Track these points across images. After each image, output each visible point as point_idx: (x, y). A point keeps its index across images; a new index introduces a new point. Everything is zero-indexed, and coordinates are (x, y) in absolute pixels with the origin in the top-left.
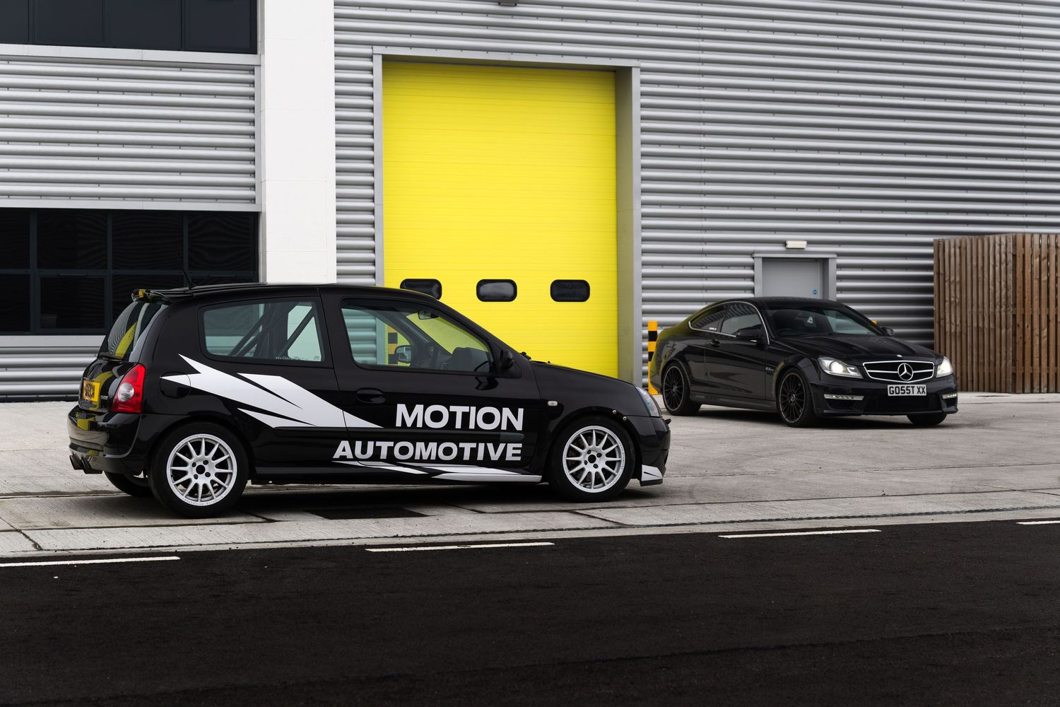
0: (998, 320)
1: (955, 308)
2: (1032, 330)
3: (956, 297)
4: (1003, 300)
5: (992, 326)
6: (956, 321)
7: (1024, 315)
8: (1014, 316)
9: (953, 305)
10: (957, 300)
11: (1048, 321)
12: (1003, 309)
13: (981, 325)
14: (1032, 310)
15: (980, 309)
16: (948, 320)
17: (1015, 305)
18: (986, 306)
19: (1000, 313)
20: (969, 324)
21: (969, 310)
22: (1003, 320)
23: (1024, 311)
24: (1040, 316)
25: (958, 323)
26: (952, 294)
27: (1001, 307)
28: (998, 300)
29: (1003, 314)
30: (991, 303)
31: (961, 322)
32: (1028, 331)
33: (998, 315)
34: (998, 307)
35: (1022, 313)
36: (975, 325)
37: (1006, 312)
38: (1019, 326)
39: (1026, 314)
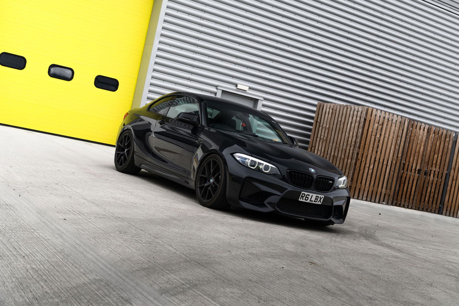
0: (347, 154)
1: (323, 142)
2: (365, 164)
3: (324, 136)
4: (353, 143)
5: (343, 156)
6: (321, 150)
7: (363, 154)
8: (358, 154)
9: (322, 140)
10: (325, 138)
11: (375, 161)
12: (352, 148)
13: (336, 154)
14: (368, 152)
15: (338, 146)
16: (317, 148)
17: (359, 148)
18: (341, 144)
19: (350, 150)
20: (329, 152)
21: (331, 145)
22: (351, 155)
23: (364, 152)
24: (371, 157)
25: (323, 151)
26: (322, 134)
27: (350, 147)
28: (349, 143)
29: (351, 151)
30: (345, 144)
31: (324, 150)
32: (363, 163)
33: (348, 151)
34: (349, 146)
35: (362, 153)
36: (332, 154)
37: (353, 150)
38: (359, 160)
39: (364, 154)
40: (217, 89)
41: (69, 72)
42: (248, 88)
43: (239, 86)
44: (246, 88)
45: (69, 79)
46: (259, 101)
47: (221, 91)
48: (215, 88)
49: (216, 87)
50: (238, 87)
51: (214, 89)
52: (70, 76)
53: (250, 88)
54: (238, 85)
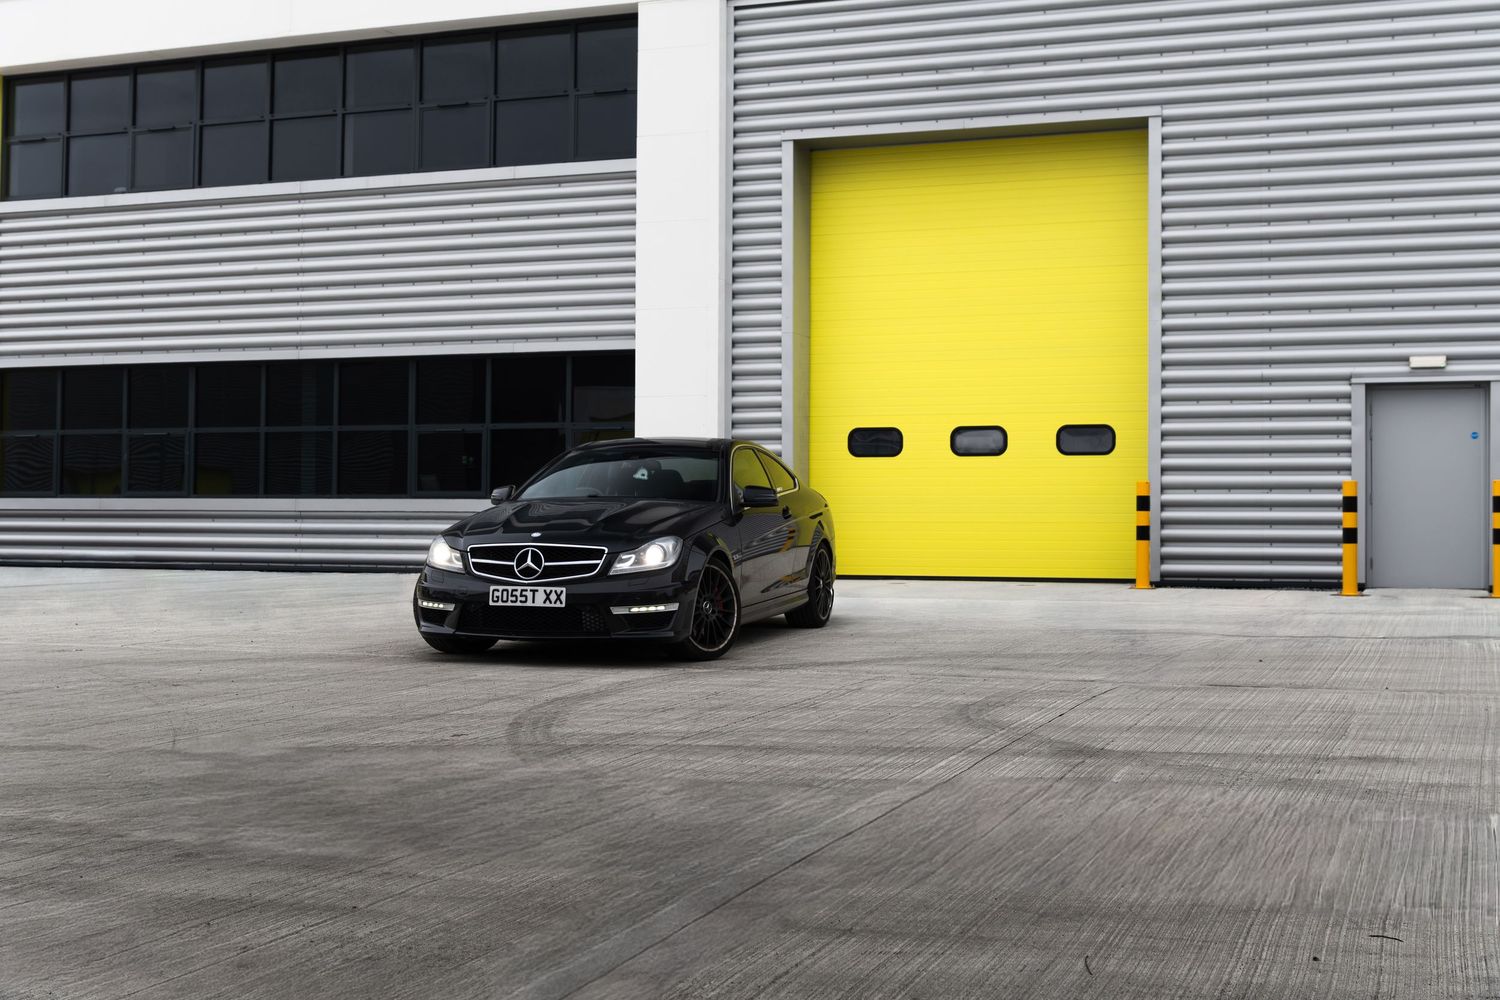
40: (1350, 384)
41: (998, 435)
42: (1444, 358)
43: (1415, 362)
44: (1440, 361)
45: (1000, 450)
46: (1492, 384)
47: (1363, 387)
48: (1347, 382)
49: (1347, 379)
50: (1413, 365)
51: (1343, 388)
52: (1001, 444)
53: (1450, 358)
54: (1411, 359)
